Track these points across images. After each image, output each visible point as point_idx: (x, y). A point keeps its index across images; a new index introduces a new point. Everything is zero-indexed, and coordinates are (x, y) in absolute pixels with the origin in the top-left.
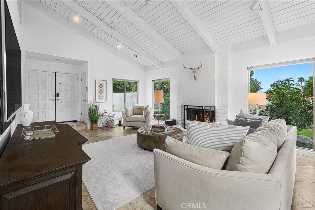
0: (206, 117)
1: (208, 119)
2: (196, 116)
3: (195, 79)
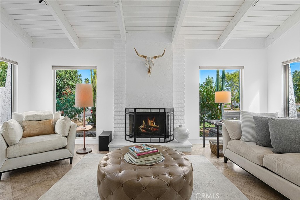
0: (153, 122)
1: (155, 124)
2: (144, 121)
3: (149, 72)
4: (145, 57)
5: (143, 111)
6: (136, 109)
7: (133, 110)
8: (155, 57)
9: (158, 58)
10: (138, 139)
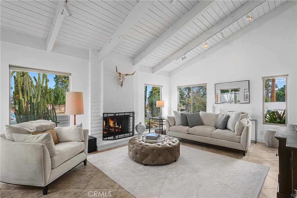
3: (122, 85)
4: (120, 74)
5: (120, 115)
6: (116, 113)
7: (113, 114)
8: (127, 75)
9: (129, 76)
10: (117, 137)
